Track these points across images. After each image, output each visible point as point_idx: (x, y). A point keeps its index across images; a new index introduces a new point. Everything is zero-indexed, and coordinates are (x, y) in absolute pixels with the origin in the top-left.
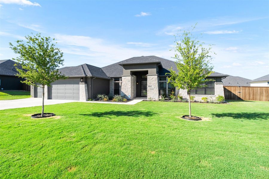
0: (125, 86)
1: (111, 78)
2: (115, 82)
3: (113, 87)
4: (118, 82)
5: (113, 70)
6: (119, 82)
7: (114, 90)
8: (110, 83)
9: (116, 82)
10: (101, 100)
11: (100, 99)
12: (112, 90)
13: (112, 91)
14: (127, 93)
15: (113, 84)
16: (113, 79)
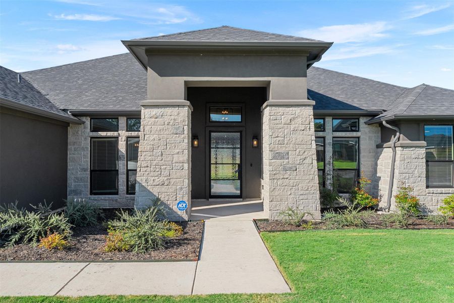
0: (158, 152)
1: (75, 114)
2: (95, 134)
3: (85, 156)
4: (110, 134)
5: (80, 82)
6: (116, 134)
7: (91, 171)
8: (71, 138)
9: (103, 134)
10: (17, 243)
11: (17, 237)
12: (80, 174)
13: (77, 179)
14: (171, 189)
15: (87, 144)
16: (87, 121)
